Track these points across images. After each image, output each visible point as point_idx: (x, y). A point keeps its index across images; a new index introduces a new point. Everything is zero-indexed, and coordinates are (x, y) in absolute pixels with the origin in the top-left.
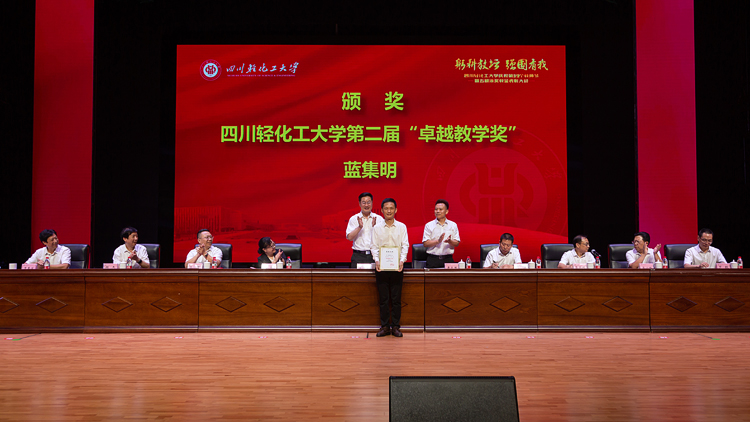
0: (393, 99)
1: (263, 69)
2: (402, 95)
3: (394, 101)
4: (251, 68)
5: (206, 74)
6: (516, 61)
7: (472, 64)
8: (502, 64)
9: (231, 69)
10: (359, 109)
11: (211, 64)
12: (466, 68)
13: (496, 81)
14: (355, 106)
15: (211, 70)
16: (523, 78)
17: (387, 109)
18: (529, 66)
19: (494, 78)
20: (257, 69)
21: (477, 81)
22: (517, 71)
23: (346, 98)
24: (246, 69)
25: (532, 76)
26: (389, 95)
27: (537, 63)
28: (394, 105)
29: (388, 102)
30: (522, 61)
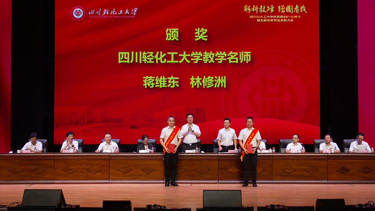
0: (201, 33)
1: (114, 12)
2: (206, 30)
3: (201, 34)
4: (106, 12)
5: (75, 16)
6: (285, 7)
7: (255, 9)
8: (276, 9)
9: (92, 13)
10: (177, 40)
11: (78, 9)
12: (251, 12)
13: (272, 20)
14: (175, 38)
15: (78, 13)
16: (290, 18)
17: (196, 40)
18: (294, 10)
19: (270, 19)
20: (109, 12)
21: (258, 20)
22: (286, 14)
23: (169, 32)
24: (102, 13)
25: (296, 17)
26: (198, 31)
27: (299, 8)
28: (201, 37)
29: (197, 35)
30: (289, 7)
